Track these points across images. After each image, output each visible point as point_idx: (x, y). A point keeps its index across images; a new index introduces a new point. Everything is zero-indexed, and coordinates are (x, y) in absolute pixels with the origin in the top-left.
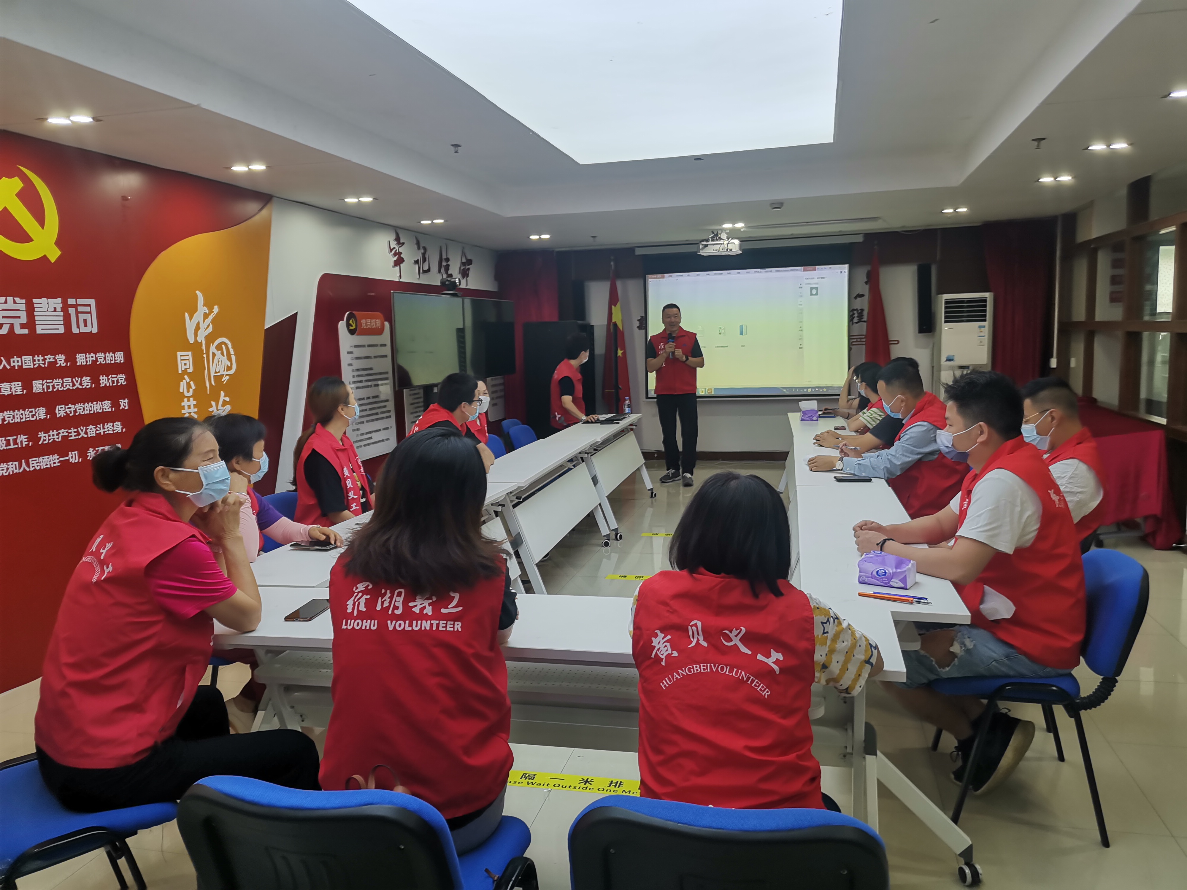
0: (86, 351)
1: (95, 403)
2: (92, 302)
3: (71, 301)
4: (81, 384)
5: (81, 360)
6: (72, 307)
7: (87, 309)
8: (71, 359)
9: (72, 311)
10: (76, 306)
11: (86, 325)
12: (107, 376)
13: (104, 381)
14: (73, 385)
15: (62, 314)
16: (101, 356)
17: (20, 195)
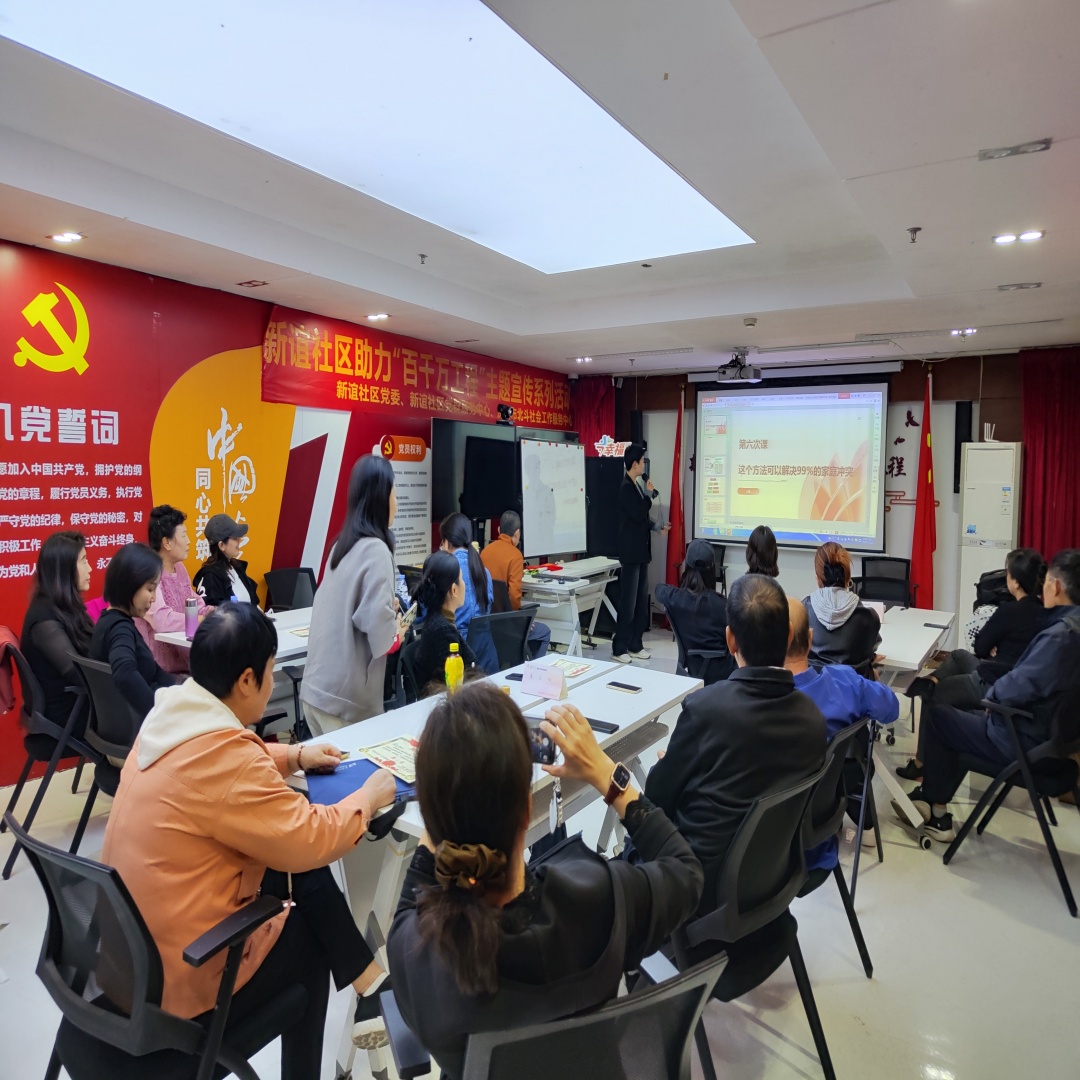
0: (105, 462)
1: (109, 513)
2: (115, 414)
3: (95, 413)
4: (97, 494)
5: (100, 470)
6: (95, 418)
7: (110, 421)
8: (90, 468)
9: (95, 422)
10: (99, 418)
11: (107, 437)
12: (124, 487)
13: (120, 492)
14: (90, 494)
15: (85, 424)
16: (119, 468)
17: (55, 311)
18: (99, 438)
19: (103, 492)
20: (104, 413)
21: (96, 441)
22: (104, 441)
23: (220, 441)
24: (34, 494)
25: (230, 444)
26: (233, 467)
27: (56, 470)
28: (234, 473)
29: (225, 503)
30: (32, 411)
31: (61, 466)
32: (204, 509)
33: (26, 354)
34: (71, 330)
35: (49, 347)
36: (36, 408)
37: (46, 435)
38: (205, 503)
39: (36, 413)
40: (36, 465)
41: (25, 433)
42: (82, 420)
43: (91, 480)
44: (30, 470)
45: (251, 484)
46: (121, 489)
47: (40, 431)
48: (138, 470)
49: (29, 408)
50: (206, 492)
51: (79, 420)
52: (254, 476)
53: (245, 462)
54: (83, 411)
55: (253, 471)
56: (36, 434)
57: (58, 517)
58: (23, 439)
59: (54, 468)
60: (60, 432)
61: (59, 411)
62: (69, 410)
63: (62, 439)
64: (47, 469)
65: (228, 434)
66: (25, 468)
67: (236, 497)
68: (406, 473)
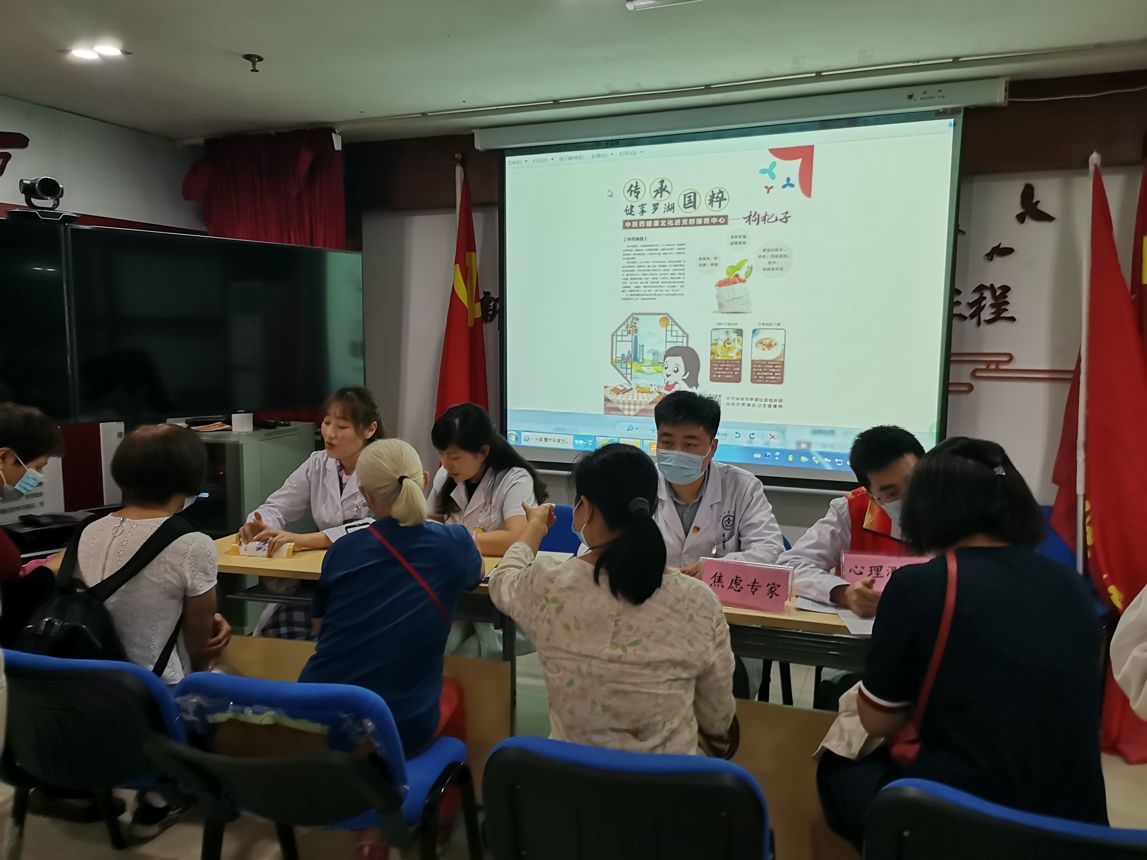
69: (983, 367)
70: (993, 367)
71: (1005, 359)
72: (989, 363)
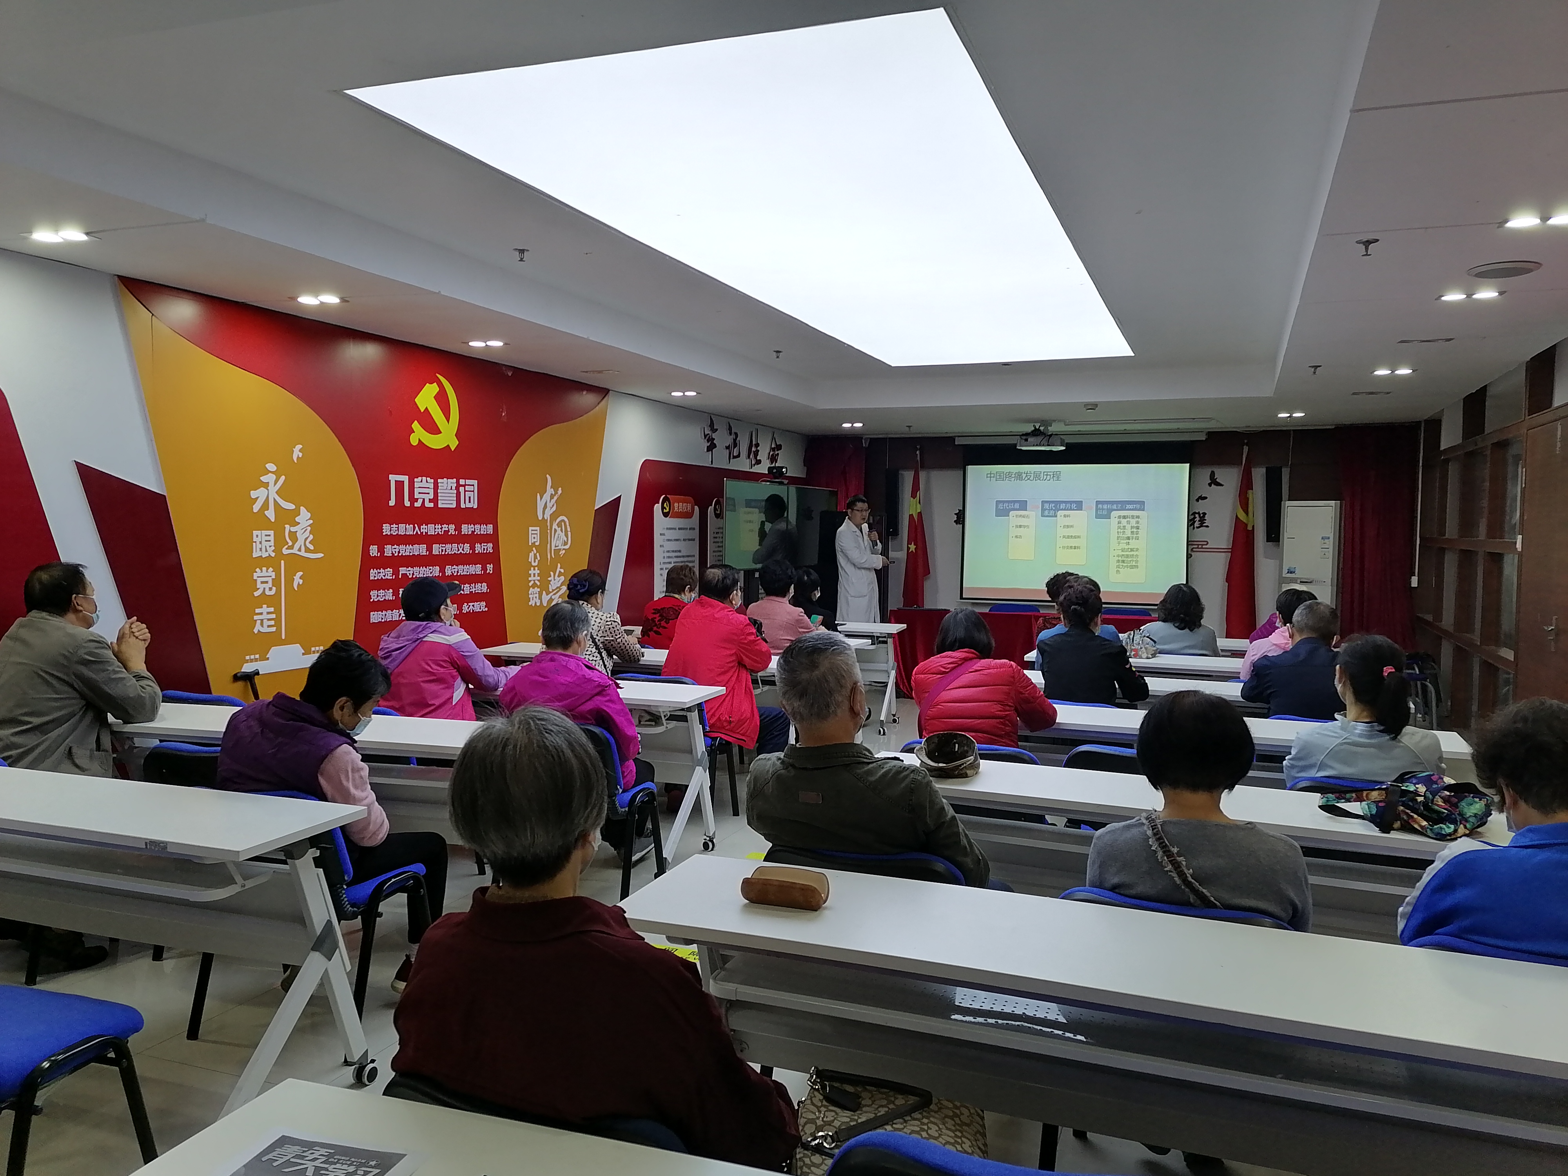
0: (468, 523)
1: (471, 566)
2: (475, 482)
3: (462, 482)
4: (463, 550)
5: (466, 529)
6: (462, 486)
7: (471, 488)
8: (458, 529)
9: (462, 489)
10: (464, 486)
11: (470, 502)
12: (481, 544)
13: (479, 548)
14: (459, 550)
15: (455, 491)
16: (477, 526)
17: (436, 398)
18: (465, 503)
19: (467, 548)
20: (468, 482)
21: (463, 506)
22: (469, 505)
23: (546, 503)
24: (420, 549)
25: (553, 506)
26: (555, 526)
27: (436, 530)
28: (555, 530)
29: (549, 557)
30: (421, 481)
31: (440, 527)
32: (535, 562)
33: (419, 435)
34: (446, 413)
35: (433, 429)
36: (424, 478)
37: (430, 501)
38: (535, 557)
39: (424, 484)
40: (424, 526)
41: (418, 499)
42: (454, 488)
43: (460, 539)
44: (420, 530)
45: (567, 540)
46: (479, 545)
47: (427, 498)
48: (490, 529)
49: (420, 478)
50: (536, 547)
51: (451, 489)
52: (569, 534)
53: (563, 521)
54: (455, 480)
55: (569, 529)
56: (424, 500)
57: (438, 568)
58: (416, 505)
59: (435, 529)
60: (439, 498)
61: (439, 481)
62: (445, 479)
63: (440, 506)
64: (431, 529)
65: (552, 497)
66: (417, 528)
67: (557, 551)
68: (679, 529)
69: (1196, 546)
70: (1200, 546)
71: (1205, 543)
72: (1198, 545)
